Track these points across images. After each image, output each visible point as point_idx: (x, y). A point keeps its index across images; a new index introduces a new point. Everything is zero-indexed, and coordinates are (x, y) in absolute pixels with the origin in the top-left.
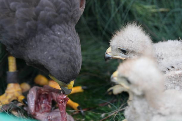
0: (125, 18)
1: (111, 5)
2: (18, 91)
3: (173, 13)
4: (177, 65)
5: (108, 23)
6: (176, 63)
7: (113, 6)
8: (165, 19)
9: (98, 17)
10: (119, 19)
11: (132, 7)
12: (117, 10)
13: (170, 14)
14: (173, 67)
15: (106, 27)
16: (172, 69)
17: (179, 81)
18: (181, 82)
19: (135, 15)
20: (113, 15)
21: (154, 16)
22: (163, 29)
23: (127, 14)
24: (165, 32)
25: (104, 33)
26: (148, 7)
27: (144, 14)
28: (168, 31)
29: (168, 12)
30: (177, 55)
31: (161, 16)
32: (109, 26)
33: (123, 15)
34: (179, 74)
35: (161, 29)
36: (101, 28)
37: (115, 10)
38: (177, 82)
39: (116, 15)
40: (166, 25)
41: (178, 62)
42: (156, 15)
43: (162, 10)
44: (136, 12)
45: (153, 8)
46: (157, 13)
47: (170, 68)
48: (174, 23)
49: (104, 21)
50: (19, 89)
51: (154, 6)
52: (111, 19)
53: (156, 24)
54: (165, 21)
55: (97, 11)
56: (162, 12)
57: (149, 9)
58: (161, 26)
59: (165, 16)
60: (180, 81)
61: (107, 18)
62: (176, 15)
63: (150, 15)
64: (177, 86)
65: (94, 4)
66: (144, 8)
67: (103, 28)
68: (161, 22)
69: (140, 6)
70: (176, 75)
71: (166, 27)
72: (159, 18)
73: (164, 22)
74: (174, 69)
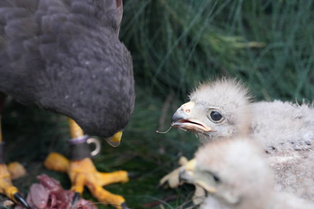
0: (190, 56)
1: (167, 34)
2: (4, 178)
3: (271, 50)
4: (281, 145)
5: (161, 65)
6: (280, 142)
7: (170, 36)
8: (258, 60)
9: (145, 54)
10: (181, 59)
11: (201, 39)
12: (176, 43)
13: (266, 51)
14: (274, 149)
15: (158, 71)
16: (273, 152)
17: (281, 176)
18: (285, 178)
19: (208, 53)
20: (170, 51)
21: (238, 55)
22: (255, 76)
23: (194, 50)
24: (259, 82)
25: (154, 81)
26: (230, 39)
27: (222, 50)
28: (263, 80)
29: (263, 48)
30: (283, 128)
31: (251, 54)
32: (163, 70)
33: (187, 51)
34: (284, 164)
35: (251, 77)
36: (149, 74)
37: (173, 43)
38: (279, 178)
39: (175, 51)
40: (260, 70)
41: (283, 140)
42: (242, 52)
43: (252, 44)
44: (210, 47)
45: (238, 41)
46: (245, 49)
47: (270, 150)
48: (272, 66)
49: (156, 60)
50: (7, 174)
51: (240, 38)
52: (167, 56)
53: (243, 68)
54: (257, 63)
55: (143, 44)
56: (254, 49)
57: (230, 43)
58: (251, 71)
59: (258, 55)
60: (283, 176)
61: (159, 57)
62: (276, 54)
63: (233, 53)
64: (278, 183)
65: (139, 33)
66: (222, 42)
67: (154, 73)
68: (251, 66)
69: (216, 38)
70: (279, 164)
71: (259, 75)
72: (247, 58)
73: (256, 65)
74: (276, 152)
